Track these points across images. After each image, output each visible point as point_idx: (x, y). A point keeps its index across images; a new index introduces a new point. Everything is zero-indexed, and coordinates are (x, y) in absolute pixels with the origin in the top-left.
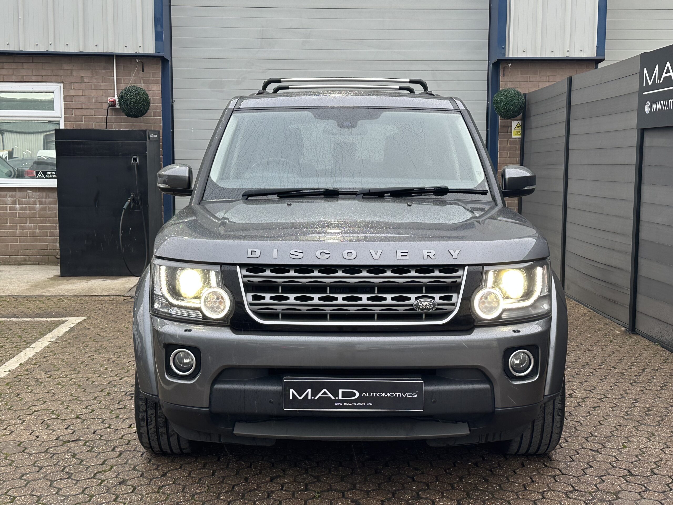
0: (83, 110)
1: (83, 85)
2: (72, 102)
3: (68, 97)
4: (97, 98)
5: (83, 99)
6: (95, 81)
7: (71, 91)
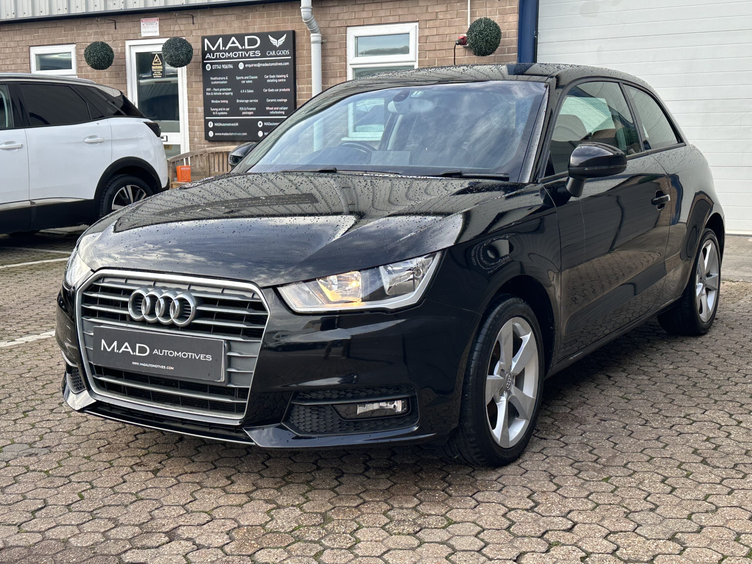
0: (437, 51)
1: (438, 23)
2: (426, 43)
3: (422, 38)
4: (450, 36)
5: (436, 39)
6: (449, 16)
7: (427, 30)
